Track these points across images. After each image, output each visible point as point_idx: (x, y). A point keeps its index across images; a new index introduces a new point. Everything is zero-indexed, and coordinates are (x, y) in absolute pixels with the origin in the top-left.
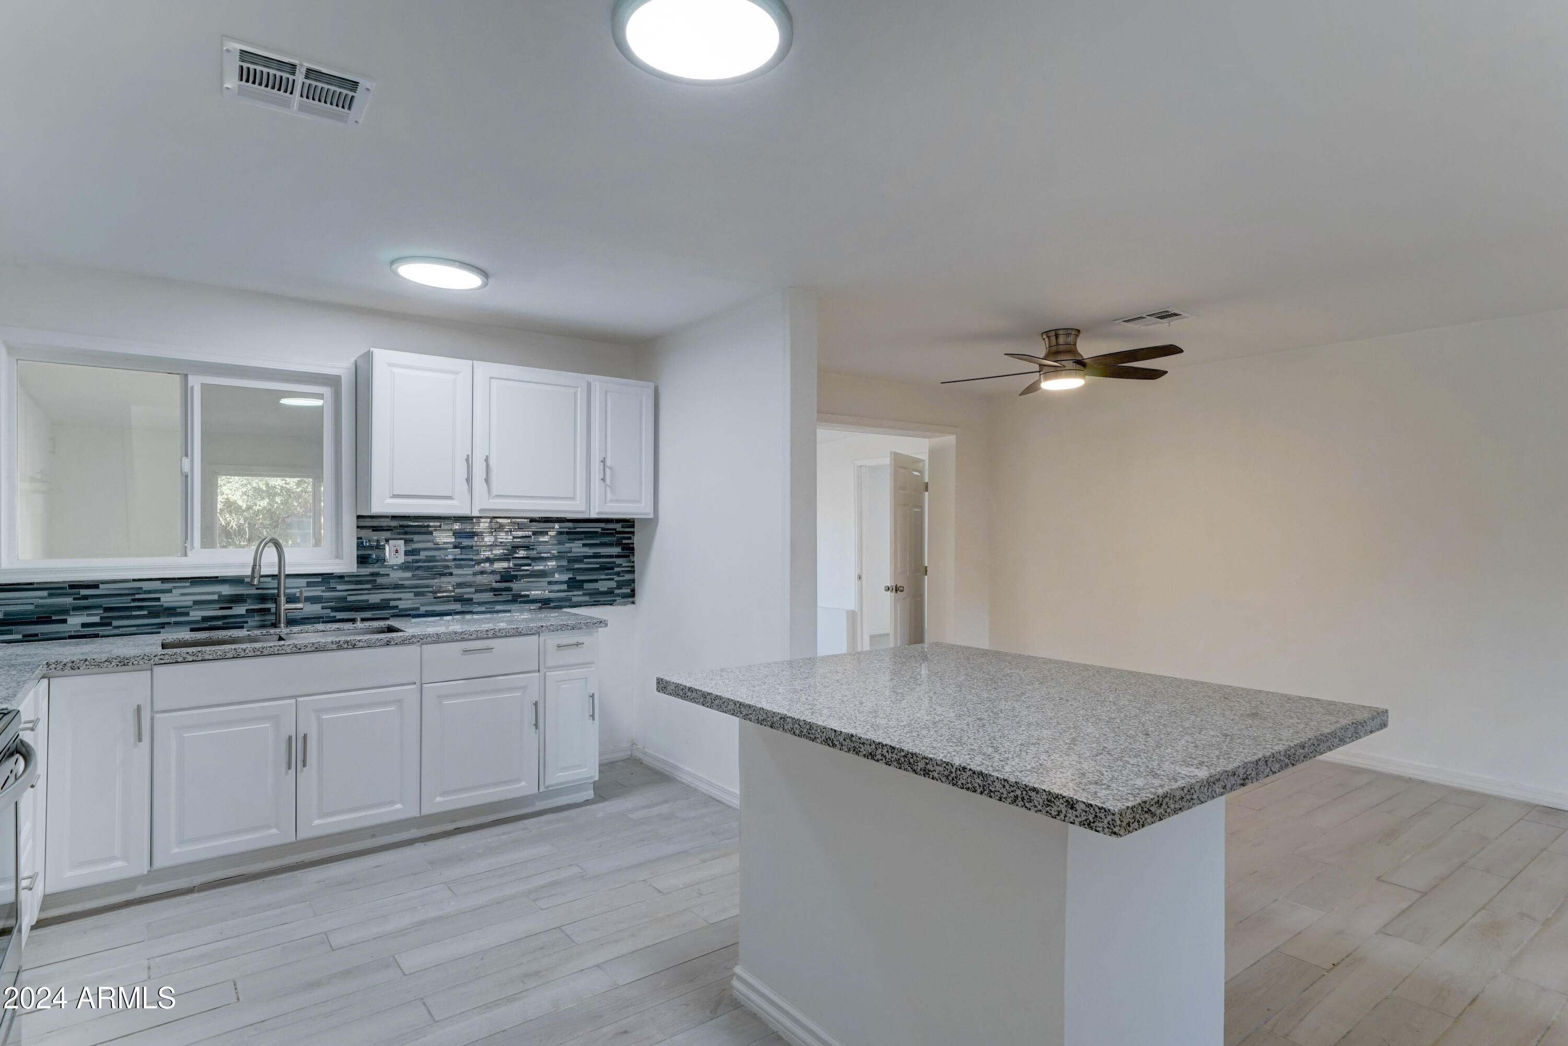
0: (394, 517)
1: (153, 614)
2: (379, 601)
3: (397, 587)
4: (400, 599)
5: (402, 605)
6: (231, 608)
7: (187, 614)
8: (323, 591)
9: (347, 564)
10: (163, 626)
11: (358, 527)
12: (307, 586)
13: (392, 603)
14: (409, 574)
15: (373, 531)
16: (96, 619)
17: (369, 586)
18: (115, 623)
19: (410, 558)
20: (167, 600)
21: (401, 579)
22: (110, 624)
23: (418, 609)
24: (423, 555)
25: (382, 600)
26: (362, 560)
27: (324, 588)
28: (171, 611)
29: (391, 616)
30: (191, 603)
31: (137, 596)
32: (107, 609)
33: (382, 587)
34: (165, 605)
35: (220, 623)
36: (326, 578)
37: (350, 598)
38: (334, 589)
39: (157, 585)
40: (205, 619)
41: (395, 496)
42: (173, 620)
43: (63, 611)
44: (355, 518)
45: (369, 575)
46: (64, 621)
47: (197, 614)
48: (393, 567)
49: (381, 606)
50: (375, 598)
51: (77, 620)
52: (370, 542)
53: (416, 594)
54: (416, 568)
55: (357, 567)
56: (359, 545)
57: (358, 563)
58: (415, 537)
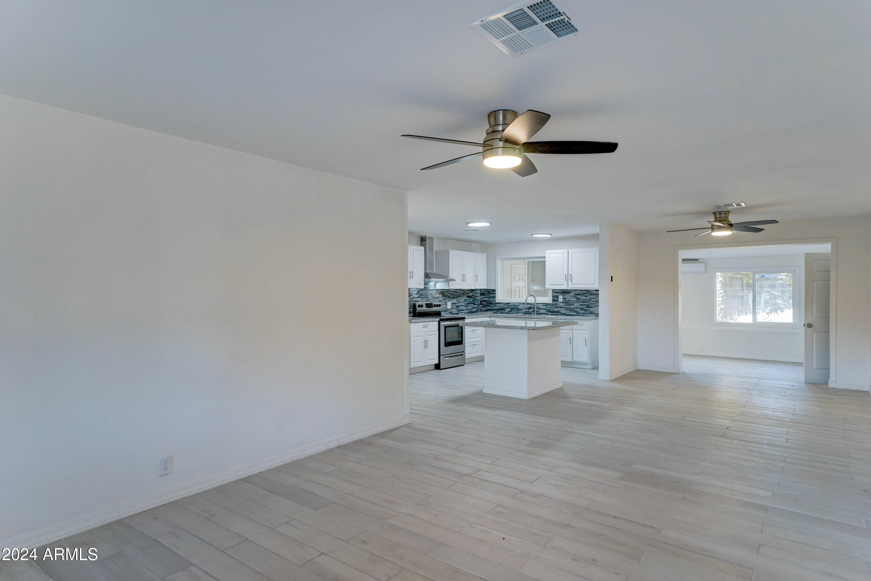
0: (560, 290)
1: (518, 310)
2: (557, 311)
3: (561, 307)
4: (562, 310)
5: (562, 312)
6: (529, 310)
7: (522, 310)
9: (550, 302)
10: (519, 312)
11: (553, 292)
13: (560, 311)
14: (564, 304)
15: (556, 293)
16: (510, 310)
17: (555, 307)
18: (512, 311)
19: (564, 300)
20: (520, 307)
21: (562, 305)
22: (511, 311)
24: (567, 300)
25: (558, 310)
26: (553, 300)
27: (546, 307)
28: (520, 309)
29: (560, 314)
30: (523, 308)
32: (511, 308)
33: (558, 307)
34: (520, 308)
35: (527, 313)
36: (546, 304)
37: (551, 309)
38: (548, 307)
39: (518, 304)
40: (526, 312)
41: (550, 285)
42: (520, 311)
43: (506, 308)
44: (552, 290)
45: (555, 304)
46: (505, 310)
47: (524, 311)
48: (561, 302)
49: (558, 312)
50: (556, 310)
51: (507, 310)
52: (555, 296)
53: (565, 310)
54: (566, 303)
55: (552, 302)
56: (553, 297)
57: (553, 301)
58: (565, 295)
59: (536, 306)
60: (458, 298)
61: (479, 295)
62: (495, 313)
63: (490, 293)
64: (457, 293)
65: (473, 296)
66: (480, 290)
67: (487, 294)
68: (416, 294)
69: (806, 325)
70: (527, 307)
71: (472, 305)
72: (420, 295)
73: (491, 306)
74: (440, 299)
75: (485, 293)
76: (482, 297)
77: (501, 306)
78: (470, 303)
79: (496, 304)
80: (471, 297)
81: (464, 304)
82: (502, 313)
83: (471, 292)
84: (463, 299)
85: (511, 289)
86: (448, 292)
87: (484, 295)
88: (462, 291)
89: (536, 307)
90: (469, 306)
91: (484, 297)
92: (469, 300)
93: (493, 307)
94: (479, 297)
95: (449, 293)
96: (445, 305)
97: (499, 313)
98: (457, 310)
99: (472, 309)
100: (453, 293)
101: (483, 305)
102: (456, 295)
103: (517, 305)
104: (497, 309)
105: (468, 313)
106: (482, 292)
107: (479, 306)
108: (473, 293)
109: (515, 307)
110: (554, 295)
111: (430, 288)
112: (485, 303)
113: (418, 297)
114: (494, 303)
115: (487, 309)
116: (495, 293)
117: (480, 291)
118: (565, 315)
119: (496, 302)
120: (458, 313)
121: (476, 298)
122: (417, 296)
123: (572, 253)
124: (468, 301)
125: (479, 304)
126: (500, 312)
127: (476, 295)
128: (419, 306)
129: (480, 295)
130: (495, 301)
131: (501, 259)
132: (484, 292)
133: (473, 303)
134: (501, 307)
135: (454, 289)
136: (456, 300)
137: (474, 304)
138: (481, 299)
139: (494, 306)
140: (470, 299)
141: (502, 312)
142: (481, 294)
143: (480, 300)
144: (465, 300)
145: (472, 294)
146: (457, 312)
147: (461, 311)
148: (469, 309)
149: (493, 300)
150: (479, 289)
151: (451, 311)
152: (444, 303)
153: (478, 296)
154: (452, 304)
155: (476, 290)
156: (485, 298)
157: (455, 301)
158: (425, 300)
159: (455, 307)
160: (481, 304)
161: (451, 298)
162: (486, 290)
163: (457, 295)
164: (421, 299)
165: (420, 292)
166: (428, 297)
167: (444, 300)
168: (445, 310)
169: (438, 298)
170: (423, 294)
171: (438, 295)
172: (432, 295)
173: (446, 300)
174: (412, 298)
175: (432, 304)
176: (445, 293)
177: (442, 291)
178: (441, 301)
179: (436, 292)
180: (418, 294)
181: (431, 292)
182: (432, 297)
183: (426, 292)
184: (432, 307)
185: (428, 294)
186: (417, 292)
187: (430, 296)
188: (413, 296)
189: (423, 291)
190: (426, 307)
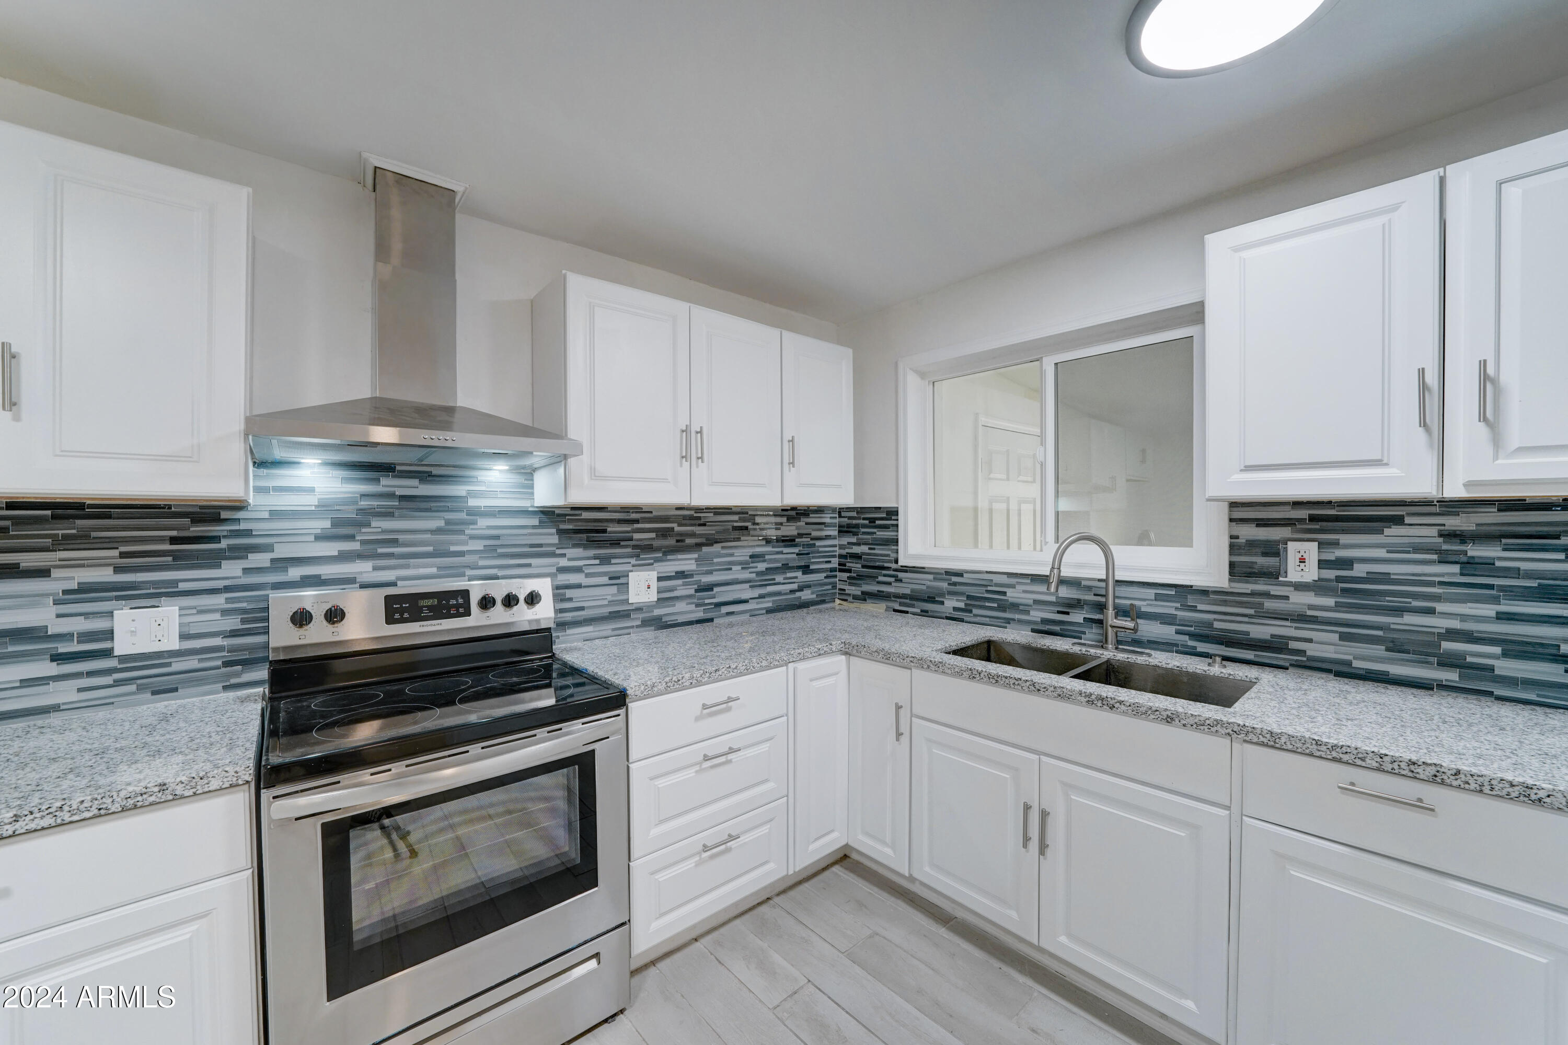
0: (1297, 504)
1: (1003, 607)
2: (1268, 637)
3: (1301, 618)
4: (1310, 641)
5: (1312, 650)
6: (1068, 613)
7: (1028, 612)
8: (1176, 608)
9: (1212, 576)
10: (1008, 621)
11: (1231, 520)
12: (1156, 600)
13: (1293, 645)
14: (1330, 602)
15: (1258, 525)
16: (962, 605)
17: (1251, 612)
18: (975, 611)
19: (1331, 574)
20: (1013, 595)
21: (1311, 607)
22: (971, 611)
23: (1349, 664)
24: (1359, 570)
26: (1239, 570)
27: (1178, 605)
28: (1015, 607)
29: (1291, 665)
30: (1031, 602)
31: (989, 588)
32: (969, 597)
34: (1011, 600)
35: (1057, 628)
36: (1183, 590)
37: (1217, 625)
38: (1193, 609)
39: (1004, 579)
40: (1045, 621)
41: (1249, 468)
42: (1017, 616)
43: (942, 595)
44: (1225, 506)
45: (1253, 594)
46: (942, 603)
47: (1037, 615)
48: (1300, 587)
49: (1276, 645)
50: (1261, 631)
51: (950, 603)
52: (1252, 544)
53: (1344, 637)
54: (1344, 591)
55: (1230, 580)
56: (1234, 548)
57: (1231, 574)
58: (1344, 539)
59: (1115, 597)
60: (705, 549)
61: (834, 532)
62: (895, 611)
63: (878, 522)
64: (704, 525)
65: (800, 535)
66: (840, 511)
67: (864, 526)
68: (321, 538)
70: (1054, 599)
71: (799, 574)
72: (363, 542)
73: (881, 579)
74: (569, 560)
75: (857, 526)
76: (845, 540)
77: (925, 583)
78: (786, 567)
79: (901, 575)
80: (794, 540)
81: (746, 575)
82: (924, 613)
83: (788, 520)
84: (742, 554)
85: (976, 509)
86: (637, 521)
87: (855, 534)
88: (736, 518)
89: (1116, 607)
90: (779, 578)
91: (854, 540)
92: (782, 553)
93: (890, 584)
94: (836, 542)
95: (636, 526)
96: (614, 589)
97: (914, 614)
98: (697, 605)
99: (792, 592)
100: (674, 525)
101: (848, 574)
102: (693, 535)
103: (997, 585)
104: (904, 596)
105: (769, 611)
106: (846, 519)
107: (836, 576)
108: (802, 524)
109: (988, 591)
110: (1242, 540)
111: (472, 502)
112: (856, 566)
113: (343, 557)
114: (894, 566)
115: (863, 593)
116: (897, 526)
117: (840, 516)
118: (1339, 674)
119: (901, 563)
120: (711, 620)
121: (818, 543)
122: (331, 549)
124: (771, 561)
125: (832, 570)
126: (918, 611)
127: (814, 534)
128: (301, 618)
129: (840, 532)
130: (896, 561)
131: (922, 375)
132: (854, 522)
133: (799, 567)
134: (924, 588)
135: (678, 509)
136: (697, 560)
137: (806, 569)
138: (842, 547)
139: (892, 579)
140: (786, 550)
141: (927, 612)
142: (844, 530)
143: (838, 551)
144: (751, 557)
145: (798, 528)
146: (700, 615)
147: (725, 609)
148: (779, 593)
149: (888, 555)
150: (833, 509)
151: (657, 612)
152: (605, 580)
153: (828, 537)
154: (660, 579)
155: (820, 510)
156: (858, 544)
157: (686, 562)
158: (423, 571)
159: (692, 592)
160: (841, 571)
161: (658, 549)
162: (861, 510)
163: (700, 536)
164: (375, 568)
165: (368, 525)
166: (461, 554)
167: (597, 562)
168: (610, 613)
169: (553, 555)
170: (401, 537)
171: (555, 539)
172: (497, 537)
173: (613, 561)
174: (268, 564)
175: (465, 594)
176: (609, 529)
177: (586, 515)
178: (578, 570)
179: (535, 522)
180: (351, 538)
181: (483, 522)
182: (499, 551)
183: (441, 523)
184: (461, 610)
185: (462, 532)
186: (336, 523)
187: (478, 545)
188: (282, 551)
189: (402, 517)
190: (390, 620)
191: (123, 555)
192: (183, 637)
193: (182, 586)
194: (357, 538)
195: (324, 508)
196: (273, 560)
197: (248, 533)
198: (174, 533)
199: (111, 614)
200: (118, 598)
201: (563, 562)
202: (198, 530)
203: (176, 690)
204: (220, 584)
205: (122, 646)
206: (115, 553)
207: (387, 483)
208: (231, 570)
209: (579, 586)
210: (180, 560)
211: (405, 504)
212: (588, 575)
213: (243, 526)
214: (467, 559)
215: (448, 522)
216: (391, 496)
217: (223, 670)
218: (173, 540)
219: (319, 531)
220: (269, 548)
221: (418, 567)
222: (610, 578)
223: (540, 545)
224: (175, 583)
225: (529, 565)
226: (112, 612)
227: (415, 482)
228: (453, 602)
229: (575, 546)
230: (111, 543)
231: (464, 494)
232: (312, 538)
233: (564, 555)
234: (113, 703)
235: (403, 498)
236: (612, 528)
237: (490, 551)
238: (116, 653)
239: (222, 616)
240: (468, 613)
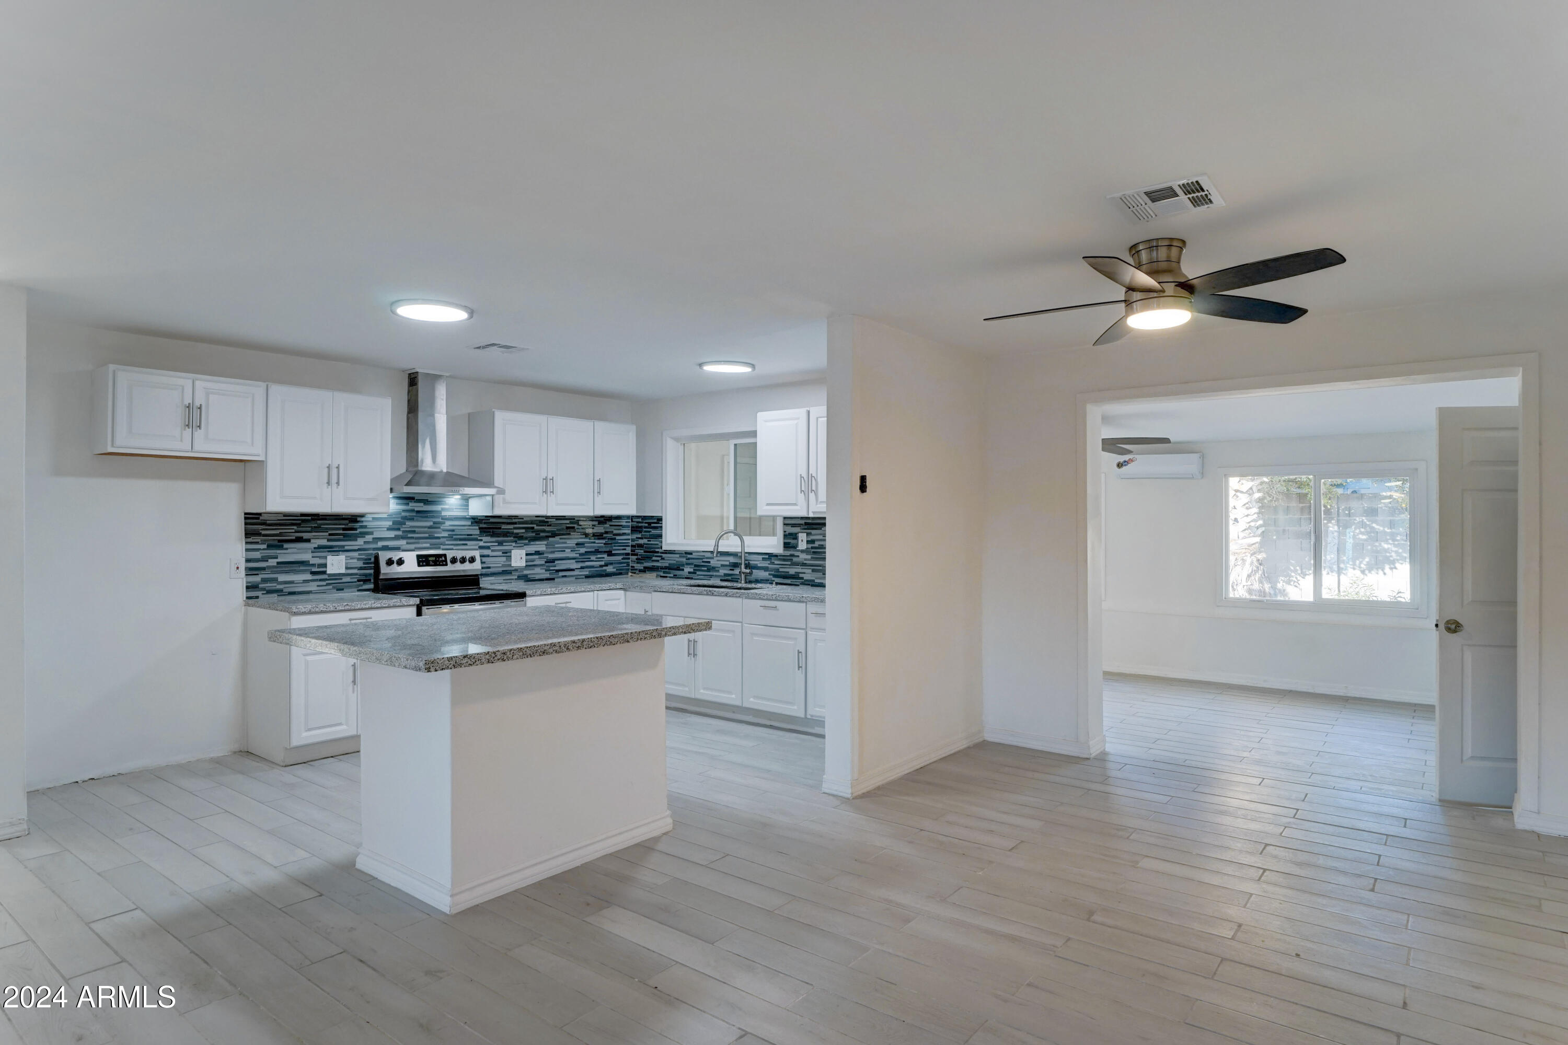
0: (802, 518)
1: (709, 569)
2: (794, 573)
3: (804, 565)
4: (805, 573)
5: (806, 577)
6: (733, 570)
7: (718, 571)
8: (769, 564)
9: (778, 549)
10: (711, 576)
11: (784, 524)
12: (763, 560)
13: (801, 575)
14: (809, 557)
15: (792, 527)
16: (692, 570)
17: (789, 563)
18: (698, 573)
19: (810, 546)
20: (713, 563)
21: (806, 560)
22: (695, 573)
23: (814, 581)
24: (817, 544)
25: (796, 572)
26: (787, 546)
27: (769, 562)
28: (714, 569)
29: (801, 584)
30: (720, 566)
31: (704, 560)
32: (696, 566)
33: (797, 564)
34: (712, 565)
35: (729, 578)
36: (770, 556)
37: (781, 570)
38: (773, 564)
39: (709, 555)
40: (726, 575)
41: (768, 504)
42: (715, 574)
43: (683, 565)
44: (782, 519)
45: (790, 555)
46: (683, 570)
47: (722, 572)
48: (802, 551)
49: (795, 577)
50: (792, 571)
51: (687, 569)
52: (790, 534)
53: (813, 571)
54: (814, 552)
55: (784, 550)
56: (785, 536)
57: (785, 547)
58: (813, 532)
59: (746, 560)
60: (551, 539)
61: (628, 531)
62: (661, 577)
63: (653, 525)
64: (550, 525)
65: (606, 533)
66: (632, 518)
67: (646, 527)
68: (389, 529)
69: (1442, 626)
70: (728, 563)
71: (605, 556)
72: (404, 532)
73: (654, 558)
74: (484, 542)
75: (641, 527)
76: (634, 536)
77: (675, 559)
78: (597, 552)
79: (664, 555)
80: (602, 536)
81: (573, 555)
82: (675, 577)
83: (599, 524)
84: (571, 542)
86: (515, 523)
87: (640, 532)
88: (568, 522)
89: (745, 564)
90: (593, 558)
91: (639, 536)
92: (594, 543)
93: (658, 561)
94: (629, 537)
95: (515, 526)
96: (504, 559)
97: (670, 577)
98: (546, 570)
99: (601, 566)
100: (535, 526)
101: (636, 557)
102: (544, 531)
103: (707, 558)
104: (666, 568)
105: (587, 577)
106: (635, 523)
107: (629, 559)
108: (607, 525)
109: (703, 562)
110: (787, 533)
111: (444, 514)
112: (641, 552)
113: (397, 538)
114: (660, 550)
115: (644, 567)
116: (661, 527)
117: (632, 521)
118: (812, 586)
119: (664, 549)
120: (553, 579)
121: (618, 538)
122: (392, 534)
123: (817, 418)
124: (588, 547)
125: (628, 554)
126: (672, 575)
127: (615, 532)
128: (390, 562)
129: (632, 530)
130: (661, 548)
131: (676, 439)
132: (640, 525)
133: (605, 552)
134: (675, 562)
135: (537, 517)
136: (546, 545)
137: (610, 554)
138: (633, 540)
139: (659, 558)
140: (597, 541)
141: (676, 575)
142: (635, 529)
143: (630, 543)
144: (577, 544)
145: (604, 528)
146: (547, 575)
147: (561, 574)
148: (592, 567)
149: (658, 544)
150: (628, 517)
151: (526, 572)
152: (500, 553)
153: (624, 534)
154: (527, 555)
155: (619, 518)
156: (641, 538)
157: (540, 546)
158: (428, 545)
159: (543, 563)
160: (632, 555)
161: (526, 538)
162: (644, 518)
163: (548, 532)
164: (407, 543)
165: (405, 524)
166: (438, 538)
167: (497, 544)
168: (503, 571)
169: (477, 540)
170: (416, 529)
171: (478, 532)
172: (453, 531)
173: (504, 544)
174: (371, 540)
175: (445, 555)
176: (502, 527)
177: (492, 520)
178: (488, 548)
179: (469, 523)
180: (399, 529)
181: (448, 523)
182: (454, 537)
183: (431, 523)
184: (444, 563)
185: (439, 528)
186: (394, 523)
187: (446, 534)
188: (376, 535)
189: (417, 521)
190: (419, 565)
191: (330, 535)
192: (347, 568)
193: (346, 548)
194: (401, 530)
195: (390, 516)
196: (373, 538)
197: (365, 527)
198: (343, 526)
199: (326, 558)
200: (329, 551)
201: (481, 544)
202: (351, 525)
203: (343, 590)
204: (356, 548)
205: (330, 570)
206: (327, 534)
207: (412, 505)
208: (360, 542)
209: (488, 556)
210: (346, 537)
211: (418, 515)
212: (493, 551)
213: (364, 524)
214: (442, 540)
215: (434, 523)
216: (413, 511)
217: (357, 583)
218: (344, 529)
219: (388, 526)
220: (372, 533)
221: (422, 543)
222: (503, 553)
223: (471, 535)
224: (343, 546)
225: (466, 544)
226: (326, 557)
227: (422, 504)
228: (441, 559)
229: (486, 536)
230: (326, 530)
231: (440, 509)
232: (386, 529)
233: (481, 540)
234: (325, 592)
235: (418, 512)
236: (504, 527)
237: (450, 537)
238: (328, 572)
239: (358, 560)
240: (446, 565)
